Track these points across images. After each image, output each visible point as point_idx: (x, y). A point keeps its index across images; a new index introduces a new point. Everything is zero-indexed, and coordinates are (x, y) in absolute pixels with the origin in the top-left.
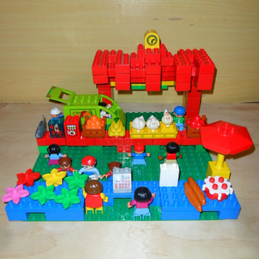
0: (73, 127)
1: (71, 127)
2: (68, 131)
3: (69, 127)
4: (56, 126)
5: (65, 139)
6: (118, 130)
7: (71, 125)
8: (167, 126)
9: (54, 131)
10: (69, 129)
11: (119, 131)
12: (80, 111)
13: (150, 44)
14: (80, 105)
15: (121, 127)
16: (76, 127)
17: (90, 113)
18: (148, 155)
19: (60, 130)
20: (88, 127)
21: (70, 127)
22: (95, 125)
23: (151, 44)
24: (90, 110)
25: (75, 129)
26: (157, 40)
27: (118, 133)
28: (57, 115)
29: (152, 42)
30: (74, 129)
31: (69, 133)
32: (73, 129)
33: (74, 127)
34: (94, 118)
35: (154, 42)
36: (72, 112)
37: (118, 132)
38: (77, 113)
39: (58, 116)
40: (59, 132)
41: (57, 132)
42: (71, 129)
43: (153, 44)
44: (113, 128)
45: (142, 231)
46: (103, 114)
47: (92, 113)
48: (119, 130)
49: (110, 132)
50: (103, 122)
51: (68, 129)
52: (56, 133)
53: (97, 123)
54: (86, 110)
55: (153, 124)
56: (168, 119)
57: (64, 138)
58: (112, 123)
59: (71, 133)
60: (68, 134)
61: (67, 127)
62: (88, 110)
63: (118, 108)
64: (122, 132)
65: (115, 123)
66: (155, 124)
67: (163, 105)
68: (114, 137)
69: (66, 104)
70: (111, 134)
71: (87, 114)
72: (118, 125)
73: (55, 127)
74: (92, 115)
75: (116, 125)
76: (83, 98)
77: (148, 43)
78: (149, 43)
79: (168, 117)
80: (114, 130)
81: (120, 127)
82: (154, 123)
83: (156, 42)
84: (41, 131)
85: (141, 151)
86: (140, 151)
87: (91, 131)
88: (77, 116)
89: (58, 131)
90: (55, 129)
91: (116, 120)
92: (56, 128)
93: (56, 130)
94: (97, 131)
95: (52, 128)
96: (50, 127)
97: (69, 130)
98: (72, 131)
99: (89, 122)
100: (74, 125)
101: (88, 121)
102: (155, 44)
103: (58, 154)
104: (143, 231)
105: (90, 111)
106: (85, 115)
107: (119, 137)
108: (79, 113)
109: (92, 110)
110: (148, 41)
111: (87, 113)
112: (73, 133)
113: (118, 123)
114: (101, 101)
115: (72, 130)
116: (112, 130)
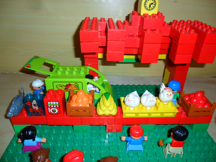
0: (55, 104)
1: (53, 104)
2: (49, 109)
3: (50, 104)
4: (34, 102)
5: (46, 117)
6: (109, 108)
7: (53, 102)
8: (165, 103)
9: (32, 108)
10: (51, 106)
11: (110, 108)
12: (65, 84)
13: (147, 9)
14: (65, 77)
15: (112, 104)
16: (58, 104)
17: (76, 87)
18: (146, 138)
19: (39, 107)
20: (74, 105)
21: (52, 104)
22: (82, 102)
23: (149, 9)
24: (76, 83)
25: (58, 106)
26: (155, 4)
27: (109, 112)
28: (39, 87)
29: (150, 7)
30: (56, 106)
31: (51, 111)
32: (55, 106)
33: (56, 104)
34: (81, 93)
35: (152, 6)
36: (55, 84)
37: (109, 110)
38: (61, 86)
39: (41, 88)
40: (38, 110)
41: (35, 109)
42: (52, 106)
43: (151, 8)
44: (103, 106)
46: (90, 88)
47: (78, 86)
48: (111, 107)
49: (100, 110)
50: (91, 97)
51: (49, 106)
52: (34, 111)
53: (85, 99)
54: (71, 83)
55: (151, 101)
57: (44, 115)
58: (101, 99)
59: (52, 111)
60: (49, 112)
61: (48, 104)
62: (74, 83)
63: (105, 81)
64: (114, 110)
65: (106, 100)
66: (153, 101)
68: (104, 115)
69: (49, 76)
70: (100, 112)
71: (73, 87)
72: (109, 102)
73: (32, 103)
74: (78, 88)
75: (108, 102)
76: (68, 69)
77: (145, 7)
78: (147, 7)
79: (169, 94)
80: (104, 108)
81: (111, 105)
82: (152, 100)
83: (154, 7)
84: (15, 108)
87: (77, 109)
88: (61, 90)
89: (37, 108)
90: (33, 105)
91: (106, 95)
92: (35, 105)
93: (34, 107)
94: (84, 109)
95: (30, 105)
96: (26, 104)
97: (51, 108)
98: (54, 109)
99: (74, 98)
100: (56, 102)
101: (74, 96)
102: (152, 9)
103: (34, 140)
105: (76, 85)
106: (70, 88)
107: (110, 115)
108: (64, 86)
109: (78, 83)
110: (146, 5)
111: (72, 86)
112: (55, 111)
113: (109, 99)
115: (54, 107)
116: (102, 107)
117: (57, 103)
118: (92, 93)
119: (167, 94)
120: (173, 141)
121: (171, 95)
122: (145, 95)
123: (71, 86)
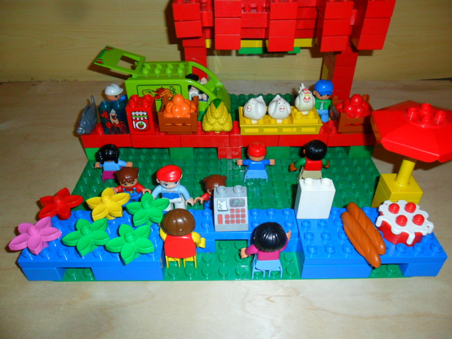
0: (141, 114)
1: (139, 115)
2: (134, 122)
3: (135, 115)
4: (113, 112)
5: (130, 135)
6: (220, 120)
7: (139, 111)
8: (304, 113)
9: (110, 121)
10: (136, 119)
11: (222, 121)
12: (155, 88)
14: (155, 78)
15: (224, 114)
16: (147, 115)
17: (172, 92)
18: (272, 162)
19: (119, 121)
20: (168, 115)
21: (137, 114)
22: (181, 111)
24: (171, 85)
25: (146, 118)
27: (220, 126)
28: (116, 96)
30: (144, 119)
31: (136, 125)
32: (142, 119)
33: (143, 115)
34: (178, 100)
36: (141, 89)
37: (219, 123)
38: (150, 92)
39: (119, 97)
40: (118, 124)
41: (114, 123)
42: (138, 119)
44: (211, 117)
45: (267, 299)
46: (194, 92)
47: (174, 92)
48: (222, 119)
49: (207, 124)
50: (193, 107)
51: (134, 118)
52: (113, 126)
53: (185, 109)
54: (164, 87)
55: (281, 109)
56: (308, 101)
57: (128, 133)
58: (209, 109)
59: (139, 125)
60: (135, 127)
61: (132, 115)
62: (168, 87)
63: (219, 84)
64: (228, 124)
65: (215, 108)
66: (284, 109)
67: (287, 84)
68: (213, 132)
69: (131, 76)
70: (208, 127)
71: (167, 93)
72: (220, 111)
73: (110, 114)
74: (174, 94)
75: (217, 111)
76: (159, 66)
79: (307, 98)
80: (213, 121)
81: (222, 115)
82: (282, 107)
84: (87, 123)
85: (261, 156)
86: (259, 157)
87: (174, 121)
88: (149, 96)
89: (117, 122)
90: (111, 118)
91: (216, 102)
92: (113, 117)
93: (113, 121)
94: (183, 121)
95: (106, 117)
96: (101, 115)
97: (136, 121)
98: (140, 122)
99: (169, 107)
100: (143, 112)
101: (169, 104)
103: (117, 162)
104: (270, 300)
105: (172, 89)
106: (163, 94)
107: (222, 132)
108: (153, 91)
109: (175, 87)
111: (166, 91)
112: (143, 126)
113: (219, 107)
114: (190, 72)
115: (140, 120)
116: (209, 120)
117: (145, 114)
118: (195, 100)
119: (305, 98)
120: (306, 162)
121: (309, 98)
122: (274, 102)
123: (164, 92)
